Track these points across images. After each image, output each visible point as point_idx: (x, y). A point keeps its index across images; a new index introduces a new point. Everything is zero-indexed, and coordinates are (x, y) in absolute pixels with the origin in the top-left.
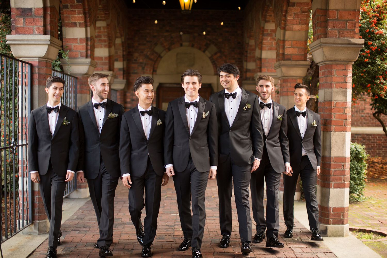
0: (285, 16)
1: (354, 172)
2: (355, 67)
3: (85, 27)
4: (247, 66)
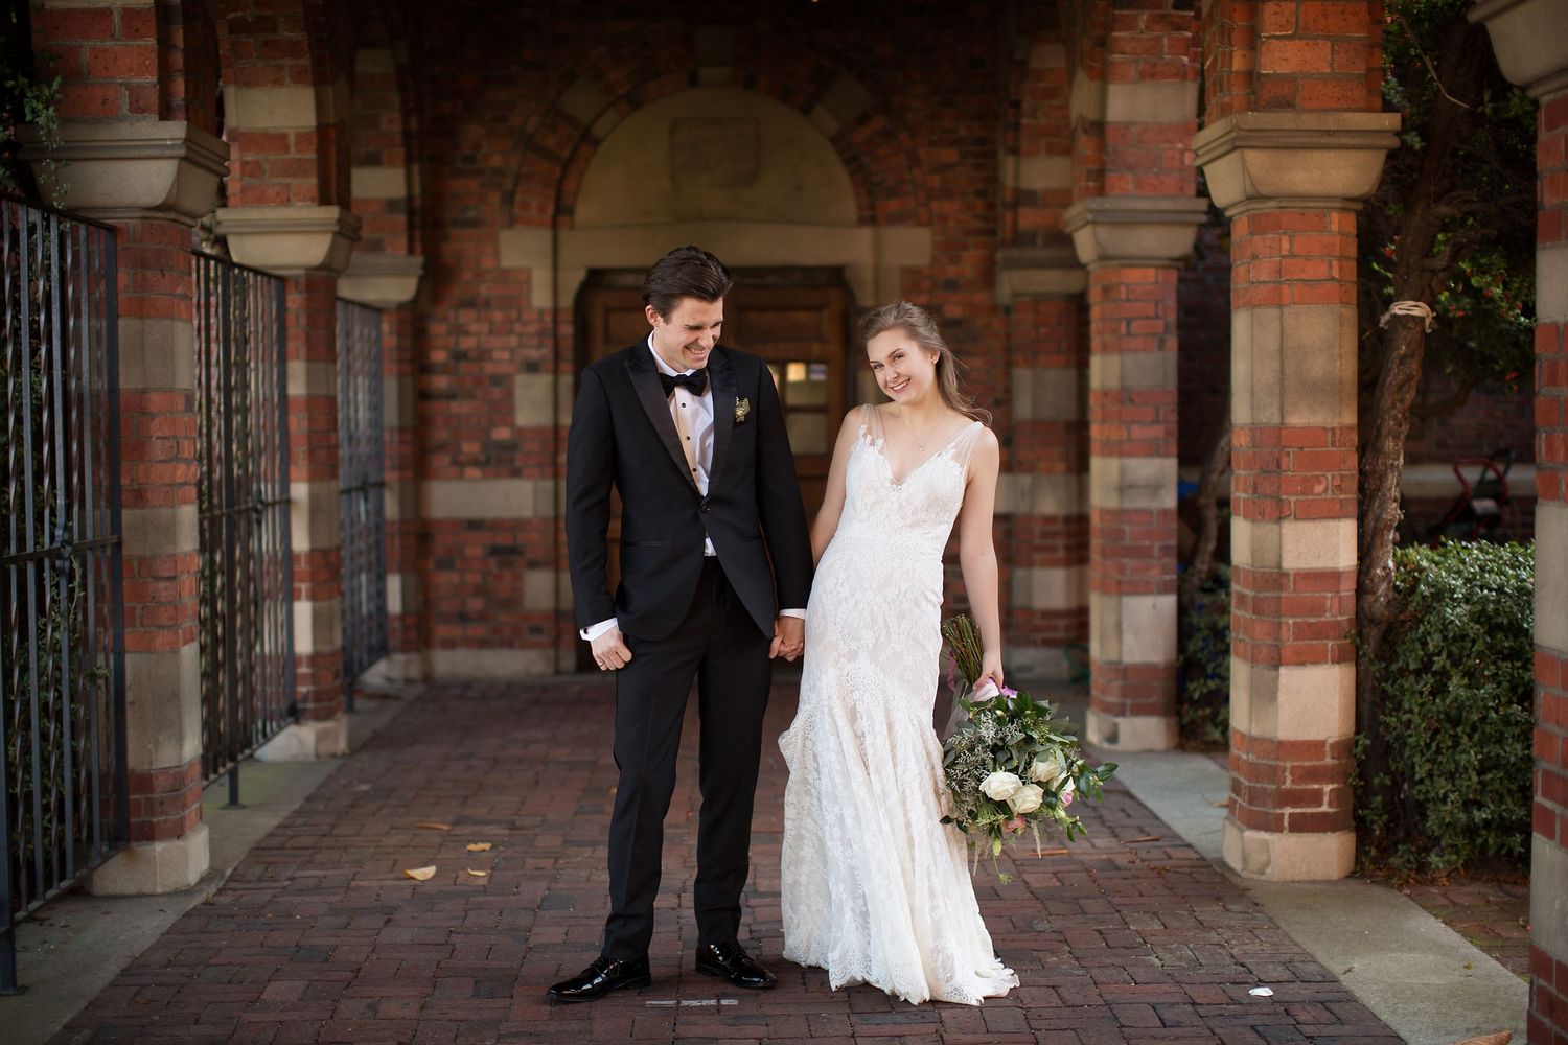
4: (1017, 174)
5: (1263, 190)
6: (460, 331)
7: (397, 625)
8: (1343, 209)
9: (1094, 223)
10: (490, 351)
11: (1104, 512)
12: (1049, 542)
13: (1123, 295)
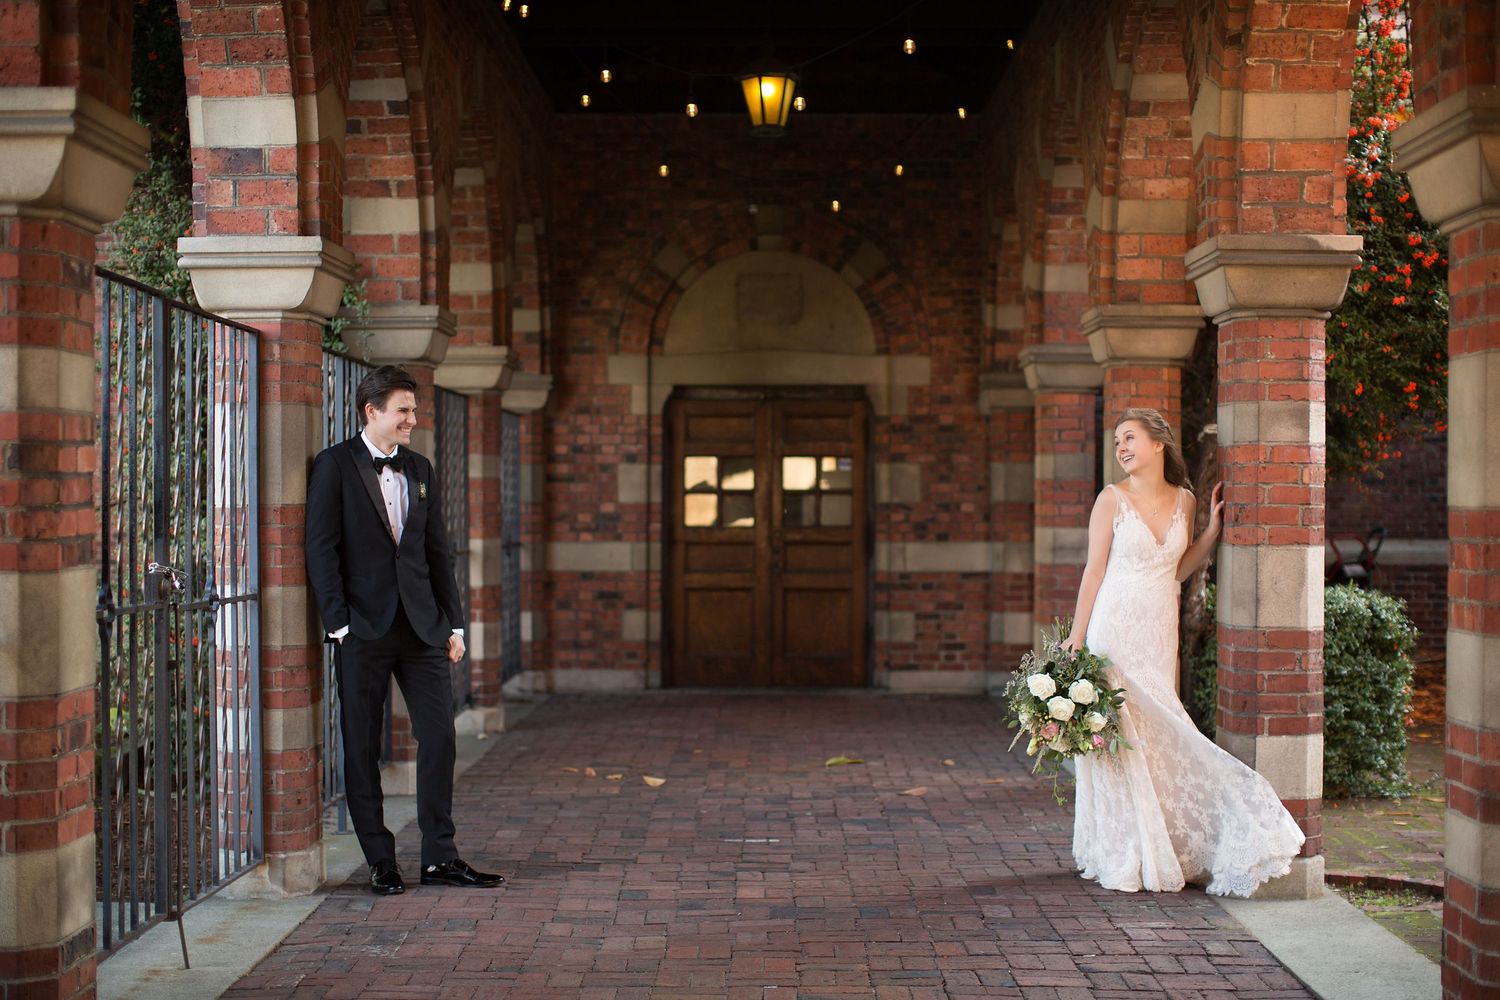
0: (1116, 148)
1: (1368, 694)
2: (1362, 323)
3: (418, 197)
4: (994, 318)
5: (1119, 354)
6: (577, 430)
7: (528, 649)
8: (1171, 366)
9: (1036, 362)
10: (600, 446)
11: (1043, 566)
12: (1017, 593)
13: (1056, 413)
